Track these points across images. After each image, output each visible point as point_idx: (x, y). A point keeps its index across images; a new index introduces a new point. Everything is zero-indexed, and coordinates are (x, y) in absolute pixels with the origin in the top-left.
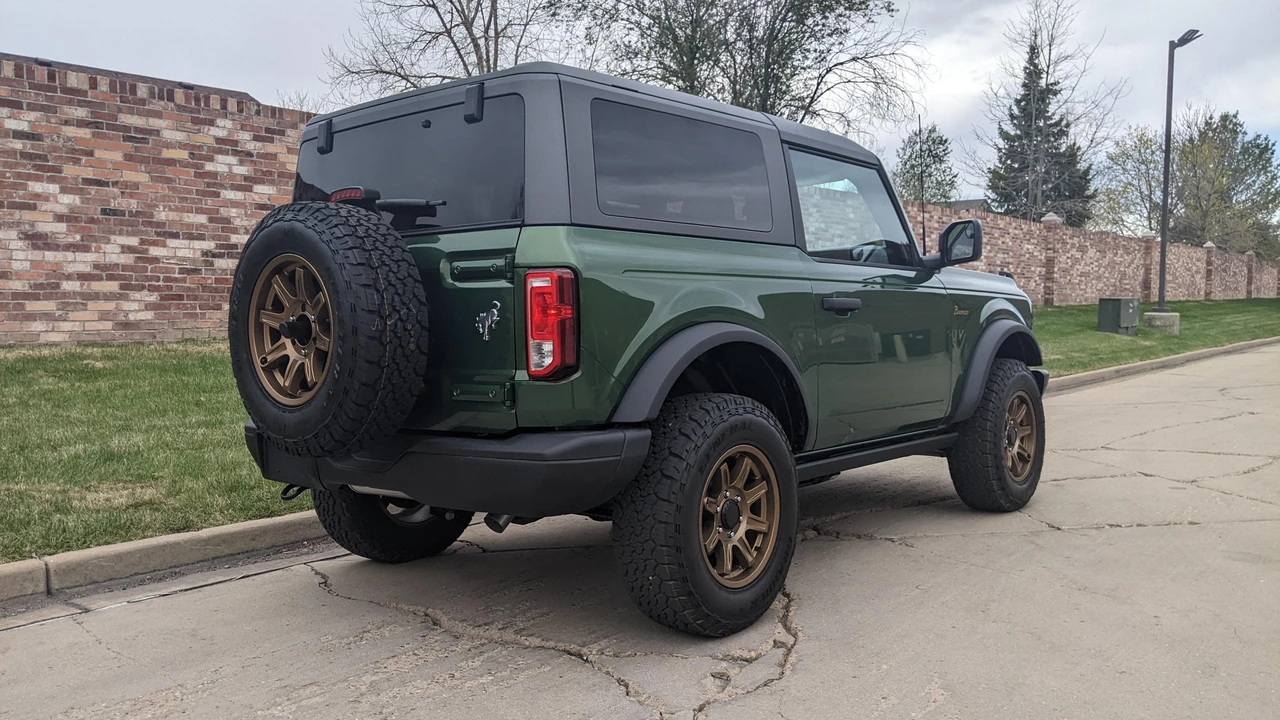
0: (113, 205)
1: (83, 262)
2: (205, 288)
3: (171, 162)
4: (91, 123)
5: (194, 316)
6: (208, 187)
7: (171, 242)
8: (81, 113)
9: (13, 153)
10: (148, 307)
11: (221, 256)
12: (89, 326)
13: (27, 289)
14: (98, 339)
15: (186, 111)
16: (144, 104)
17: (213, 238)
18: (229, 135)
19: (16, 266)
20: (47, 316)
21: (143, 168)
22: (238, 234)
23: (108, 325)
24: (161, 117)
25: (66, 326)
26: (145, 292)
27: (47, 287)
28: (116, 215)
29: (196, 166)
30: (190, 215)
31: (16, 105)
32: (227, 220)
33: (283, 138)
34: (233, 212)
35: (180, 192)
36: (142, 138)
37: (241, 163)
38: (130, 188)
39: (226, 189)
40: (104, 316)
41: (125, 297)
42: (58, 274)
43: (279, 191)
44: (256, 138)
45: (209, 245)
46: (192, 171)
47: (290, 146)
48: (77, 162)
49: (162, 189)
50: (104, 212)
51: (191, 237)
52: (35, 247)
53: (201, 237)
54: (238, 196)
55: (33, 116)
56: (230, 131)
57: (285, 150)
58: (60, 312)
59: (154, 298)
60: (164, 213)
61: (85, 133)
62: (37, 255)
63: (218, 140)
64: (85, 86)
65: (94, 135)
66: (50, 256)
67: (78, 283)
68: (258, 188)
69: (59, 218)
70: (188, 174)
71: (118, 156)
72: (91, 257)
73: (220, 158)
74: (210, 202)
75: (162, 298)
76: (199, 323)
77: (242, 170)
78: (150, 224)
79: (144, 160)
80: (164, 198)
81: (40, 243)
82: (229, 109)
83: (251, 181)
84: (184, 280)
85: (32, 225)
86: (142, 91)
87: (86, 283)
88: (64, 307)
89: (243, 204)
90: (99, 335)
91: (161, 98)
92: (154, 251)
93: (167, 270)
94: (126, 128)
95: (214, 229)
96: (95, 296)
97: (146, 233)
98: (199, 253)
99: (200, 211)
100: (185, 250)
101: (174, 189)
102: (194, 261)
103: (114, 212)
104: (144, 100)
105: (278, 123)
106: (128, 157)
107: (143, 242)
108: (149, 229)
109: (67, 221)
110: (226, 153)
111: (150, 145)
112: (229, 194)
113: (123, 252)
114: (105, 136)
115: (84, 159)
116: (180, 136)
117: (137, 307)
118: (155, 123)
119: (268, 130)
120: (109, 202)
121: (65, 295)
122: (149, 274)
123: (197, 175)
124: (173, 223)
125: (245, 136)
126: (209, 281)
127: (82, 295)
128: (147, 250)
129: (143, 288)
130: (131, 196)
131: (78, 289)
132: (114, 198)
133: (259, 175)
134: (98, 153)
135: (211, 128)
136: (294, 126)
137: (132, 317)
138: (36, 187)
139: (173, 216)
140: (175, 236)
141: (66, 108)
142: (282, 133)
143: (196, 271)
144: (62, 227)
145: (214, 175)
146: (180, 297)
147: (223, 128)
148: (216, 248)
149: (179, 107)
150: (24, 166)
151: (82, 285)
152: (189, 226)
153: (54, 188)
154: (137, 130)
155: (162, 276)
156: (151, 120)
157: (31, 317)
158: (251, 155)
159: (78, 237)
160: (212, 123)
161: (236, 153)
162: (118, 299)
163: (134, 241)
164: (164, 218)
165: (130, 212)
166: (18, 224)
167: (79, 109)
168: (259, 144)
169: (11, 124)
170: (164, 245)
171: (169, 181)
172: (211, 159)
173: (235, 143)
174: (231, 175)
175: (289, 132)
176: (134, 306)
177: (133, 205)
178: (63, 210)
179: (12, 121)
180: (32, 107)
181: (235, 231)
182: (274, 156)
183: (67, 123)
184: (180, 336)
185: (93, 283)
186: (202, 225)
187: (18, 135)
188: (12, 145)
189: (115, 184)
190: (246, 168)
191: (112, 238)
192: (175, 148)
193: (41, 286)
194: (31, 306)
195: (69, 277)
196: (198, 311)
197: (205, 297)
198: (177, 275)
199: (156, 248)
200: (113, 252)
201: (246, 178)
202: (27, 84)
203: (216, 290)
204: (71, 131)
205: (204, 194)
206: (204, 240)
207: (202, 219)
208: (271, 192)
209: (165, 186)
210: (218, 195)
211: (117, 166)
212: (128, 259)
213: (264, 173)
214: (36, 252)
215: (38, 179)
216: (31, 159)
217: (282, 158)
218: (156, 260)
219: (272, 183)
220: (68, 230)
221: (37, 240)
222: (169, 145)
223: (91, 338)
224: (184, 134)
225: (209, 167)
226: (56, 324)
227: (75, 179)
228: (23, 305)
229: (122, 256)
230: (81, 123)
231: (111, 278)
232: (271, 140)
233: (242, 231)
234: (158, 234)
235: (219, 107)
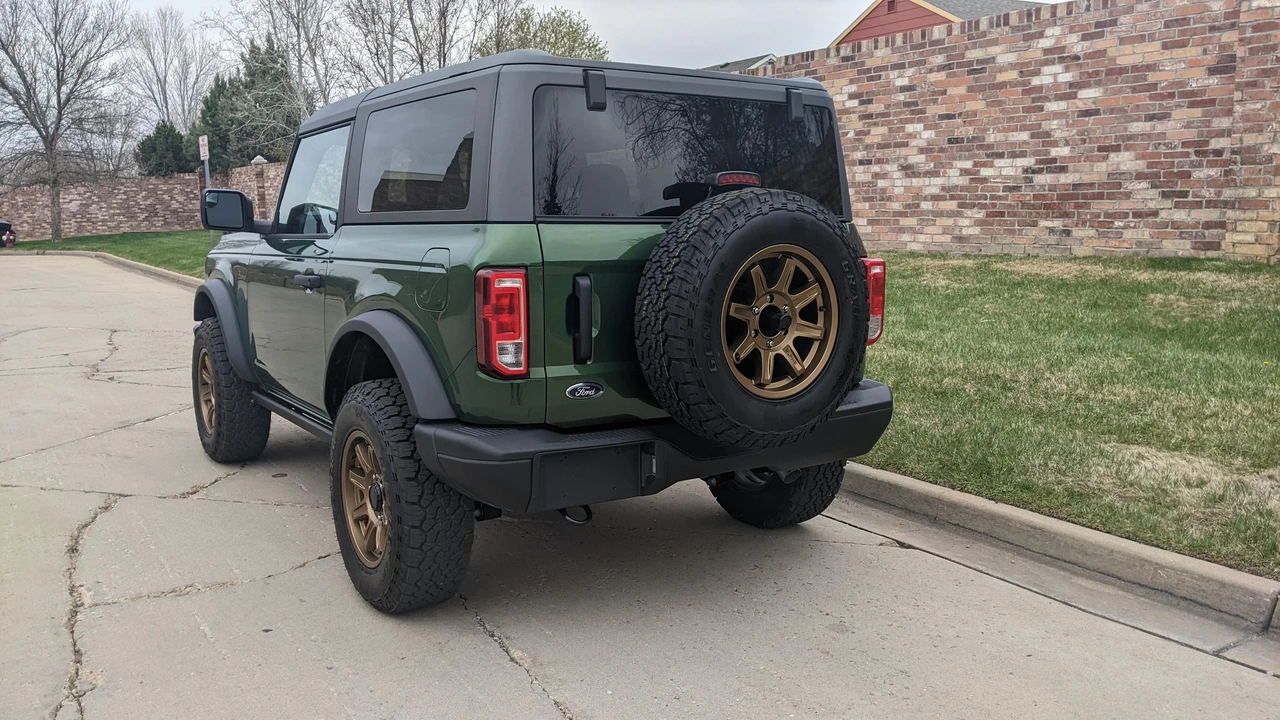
0: (957, 134)
1: (933, 186)
2: (1024, 204)
3: (1002, 85)
4: (946, 66)
5: (1012, 232)
6: (1033, 102)
7: (999, 162)
8: (939, 59)
9: (897, 105)
10: (978, 223)
11: (1039, 171)
12: (937, 238)
13: (901, 209)
14: (941, 249)
15: (1018, 30)
16: (985, 36)
17: (1034, 154)
18: (1056, 43)
19: (897, 191)
20: (912, 230)
21: (981, 96)
22: (1058, 146)
23: (948, 238)
24: (997, 45)
25: (922, 238)
26: (976, 210)
27: (912, 209)
28: (958, 143)
29: (1024, 84)
30: (1014, 133)
31: (901, 66)
32: (1048, 134)
33: (1115, 29)
34: (1055, 124)
35: (1008, 113)
36: (982, 69)
37: (1067, 69)
38: (969, 117)
39: (1050, 101)
40: (946, 231)
41: (958, 214)
42: (919, 197)
43: (1105, 92)
44: (1085, 38)
45: (1029, 161)
46: (1020, 89)
47: (1123, 35)
48: (935, 101)
49: (995, 112)
50: (950, 141)
51: (1014, 155)
52: (907, 176)
53: (1023, 155)
54: (1061, 106)
55: (910, 72)
56: (1058, 39)
57: (1117, 41)
58: (919, 227)
59: (980, 214)
60: (993, 135)
61: (941, 76)
62: (907, 182)
63: (1047, 51)
64: (944, 35)
65: (948, 76)
66: (916, 182)
67: (931, 203)
68: (1084, 94)
69: (922, 151)
70: (1016, 93)
71: (962, 90)
72: (939, 181)
73: (1046, 69)
74: (1033, 117)
75: (988, 215)
76: (1017, 239)
77: (1067, 78)
78: (981, 147)
79: (982, 89)
80: (996, 121)
81: (909, 172)
82: (1059, 15)
83: (1076, 87)
84: (1006, 198)
85: (906, 159)
86: (983, 26)
87: (936, 203)
88: (921, 222)
89: (1064, 114)
90: (942, 246)
91: (998, 25)
92: (985, 172)
93: (994, 189)
94: (971, 63)
95: (1037, 144)
96: (940, 214)
97: (978, 156)
98: (1020, 170)
99: (1023, 128)
100: (1008, 168)
101: (1003, 111)
102: (1015, 178)
103: (957, 141)
104: (985, 32)
105: (1111, 13)
106: (971, 89)
107: (976, 164)
108: (981, 152)
109: (926, 153)
110: (1051, 62)
111: (987, 74)
112: (1053, 106)
113: (961, 175)
114: (954, 75)
115: (940, 98)
116: (1011, 58)
117: (968, 225)
118: (993, 50)
119: (1098, 25)
120: (953, 131)
121: (923, 213)
122: (979, 193)
123: (1026, 92)
124: (999, 143)
125: (1074, 38)
126: (1028, 198)
127: (932, 212)
128: (979, 171)
129: (974, 206)
130: (971, 123)
131: (930, 208)
132: (958, 128)
133: (1084, 79)
134: (950, 91)
135: (1041, 41)
136: (1130, 10)
137: (964, 232)
138: (910, 128)
139: (1000, 137)
140: (1001, 156)
141: (931, 59)
142: (1114, 23)
143: (1017, 188)
144: (922, 158)
145: (1039, 88)
146: (1002, 214)
147: (1052, 36)
148: (1036, 164)
149: (1011, 27)
150: (904, 113)
151: (933, 204)
152: (1013, 144)
153: (919, 127)
154: (979, 62)
155: (988, 194)
156: (989, 49)
157: (902, 230)
158: (1077, 58)
159: (932, 165)
160: (1041, 35)
161: (1062, 60)
162: (956, 216)
163: (968, 164)
164: (992, 140)
165: (968, 138)
166: (898, 158)
167: (939, 56)
168: (1087, 44)
169: (900, 82)
170: (992, 166)
171: (1000, 103)
172: (1037, 73)
173: (1063, 49)
174: (1056, 85)
175: (1123, 19)
176: (966, 222)
177: (970, 131)
178: (922, 143)
179: (900, 79)
180: (911, 65)
181: (1055, 144)
182: (1103, 53)
183: (931, 71)
184: (1000, 251)
185: (940, 203)
186: (1025, 142)
187: (903, 89)
188: (898, 98)
189: (960, 114)
190: (1071, 74)
191: (954, 163)
192: (1007, 70)
193: (908, 206)
194: (905, 222)
195: (925, 199)
196: (1017, 227)
197: (1023, 214)
198: (1001, 193)
199: (985, 169)
200: (954, 177)
201: (1071, 85)
202: (909, 47)
203: (1033, 207)
204: (934, 77)
205: (1028, 110)
206: (1025, 156)
207: (1025, 136)
208: (1097, 95)
209: (997, 109)
210: (1041, 109)
211: (963, 99)
212: (963, 181)
213: (1090, 75)
214: (908, 179)
215: (911, 121)
216: (909, 107)
217: (1111, 53)
218: (985, 180)
219: (1098, 84)
220: (927, 160)
221: (909, 170)
222: (1002, 69)
223: (936, 248)
224: (1016, 54)
225: (1036, 81)
226: (917, 236)
227: (933, 117)
228: (898, 220)
229: (960, 178)
230: (941, 68)
231: (952, 198)
232: (1101, 35)
233: (1062, 143)
234: (988, 156)
235: (1048, 16)
